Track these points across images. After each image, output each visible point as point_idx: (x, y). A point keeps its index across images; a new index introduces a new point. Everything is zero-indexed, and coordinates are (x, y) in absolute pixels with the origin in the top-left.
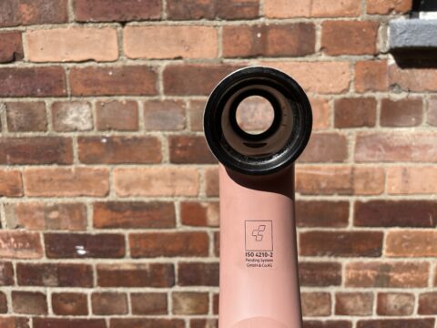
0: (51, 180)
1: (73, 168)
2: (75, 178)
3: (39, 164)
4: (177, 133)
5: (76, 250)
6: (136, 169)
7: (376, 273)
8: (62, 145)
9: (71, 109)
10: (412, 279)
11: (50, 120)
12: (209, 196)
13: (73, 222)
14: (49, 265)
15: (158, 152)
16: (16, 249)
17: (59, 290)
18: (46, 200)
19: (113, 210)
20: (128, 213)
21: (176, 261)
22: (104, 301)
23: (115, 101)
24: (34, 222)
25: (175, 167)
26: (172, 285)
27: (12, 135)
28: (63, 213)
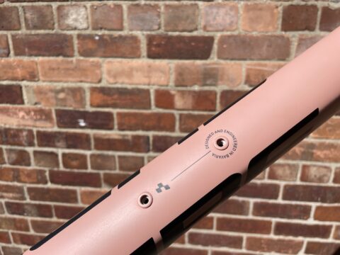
0: (59, 68)
1: (74, 59)
2: (76, 67)
3: (49, 56)
4: (153, 33)
5: (78, 123)
6: (121, 62)
7: (302, 149)
8: (66, 40)
9: (72, 11)
10: (331, 156)
11: (56, 20)
12: (177, 86)
13: (75, 101)
14: (60, 133)
15: (138, 48)
16: (36, 120)
17: (67, 151)
18: (55, 84)
19: (104, 94)
20: (116, 96)
21: (151, 134)
22: (99, 161)
23: (105, 5)
24: (48, 100)
25: (151, 61)
26: (148, 151)
27: (28, 32)
28: (68, 94)
